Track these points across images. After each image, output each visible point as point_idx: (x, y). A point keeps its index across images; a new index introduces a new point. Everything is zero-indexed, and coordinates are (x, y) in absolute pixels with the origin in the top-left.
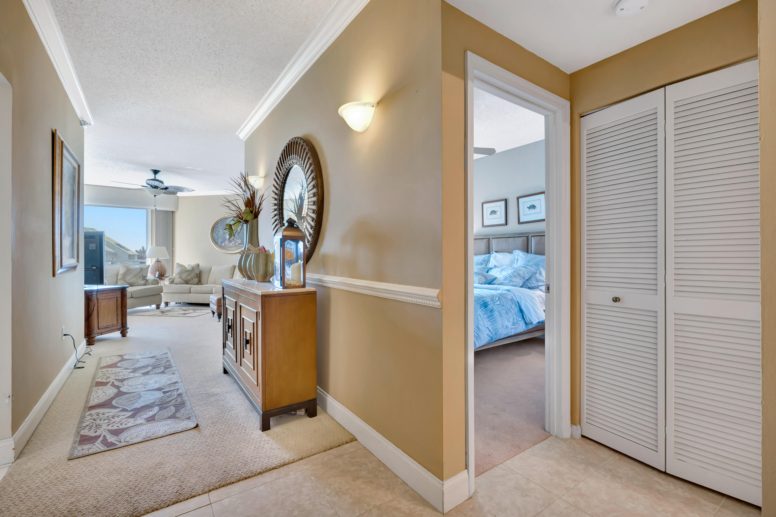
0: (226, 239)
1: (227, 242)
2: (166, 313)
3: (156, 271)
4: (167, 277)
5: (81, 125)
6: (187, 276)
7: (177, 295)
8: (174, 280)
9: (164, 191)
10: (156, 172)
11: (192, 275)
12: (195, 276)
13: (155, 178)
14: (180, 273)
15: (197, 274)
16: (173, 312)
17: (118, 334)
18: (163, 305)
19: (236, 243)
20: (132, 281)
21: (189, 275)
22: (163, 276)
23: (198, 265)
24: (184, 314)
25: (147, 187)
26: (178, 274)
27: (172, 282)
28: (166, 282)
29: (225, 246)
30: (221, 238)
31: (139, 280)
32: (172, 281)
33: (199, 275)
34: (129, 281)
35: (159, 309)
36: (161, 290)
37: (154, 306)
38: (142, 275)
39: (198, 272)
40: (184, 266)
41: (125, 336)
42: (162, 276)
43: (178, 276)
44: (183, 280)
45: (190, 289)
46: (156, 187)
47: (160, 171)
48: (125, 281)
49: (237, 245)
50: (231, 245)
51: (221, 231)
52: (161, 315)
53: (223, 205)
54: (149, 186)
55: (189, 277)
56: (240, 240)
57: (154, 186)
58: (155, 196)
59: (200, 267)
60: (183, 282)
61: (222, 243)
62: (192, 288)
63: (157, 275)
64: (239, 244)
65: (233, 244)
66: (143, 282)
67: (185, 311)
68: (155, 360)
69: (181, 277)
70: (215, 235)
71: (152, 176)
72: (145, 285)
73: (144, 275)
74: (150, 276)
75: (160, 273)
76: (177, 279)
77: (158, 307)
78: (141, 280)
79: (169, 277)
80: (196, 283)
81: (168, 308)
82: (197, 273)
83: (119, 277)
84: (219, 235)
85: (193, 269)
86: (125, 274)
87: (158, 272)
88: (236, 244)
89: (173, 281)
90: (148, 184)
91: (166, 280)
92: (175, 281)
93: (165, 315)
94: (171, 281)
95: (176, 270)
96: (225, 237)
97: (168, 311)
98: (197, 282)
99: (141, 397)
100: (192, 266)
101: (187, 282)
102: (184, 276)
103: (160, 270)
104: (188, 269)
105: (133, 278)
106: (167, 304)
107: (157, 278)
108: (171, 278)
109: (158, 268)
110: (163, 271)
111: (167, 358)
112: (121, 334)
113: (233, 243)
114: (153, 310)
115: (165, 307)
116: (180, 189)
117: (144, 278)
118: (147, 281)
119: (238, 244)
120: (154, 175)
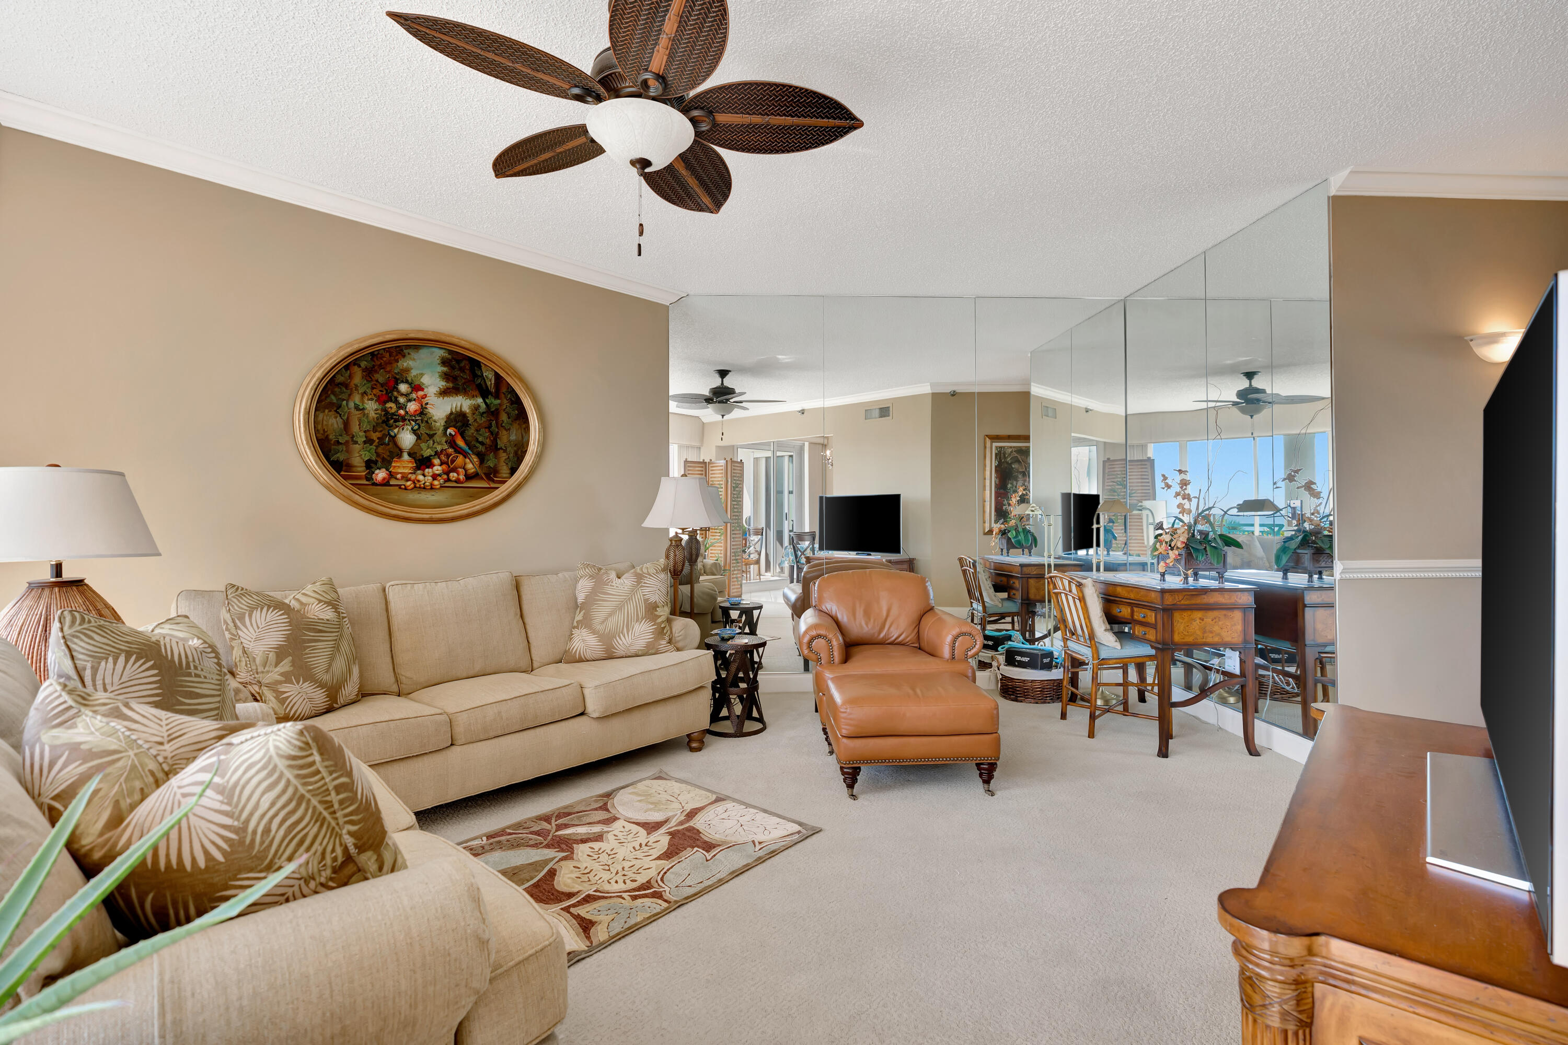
0: (401, 451)
1: (404, 465)
19: (454, 470)
29: (393, 482)
30: (369, 441)
49: (458, 481)
50: (422, 479)
56: (475, 459)
61: (370, 465)
64: (469, 477)
65: (435, 477)
84: (356, 428)
88: (453, 475)
96: (393, 438)
113: (438, 469)
119: (462, 477)
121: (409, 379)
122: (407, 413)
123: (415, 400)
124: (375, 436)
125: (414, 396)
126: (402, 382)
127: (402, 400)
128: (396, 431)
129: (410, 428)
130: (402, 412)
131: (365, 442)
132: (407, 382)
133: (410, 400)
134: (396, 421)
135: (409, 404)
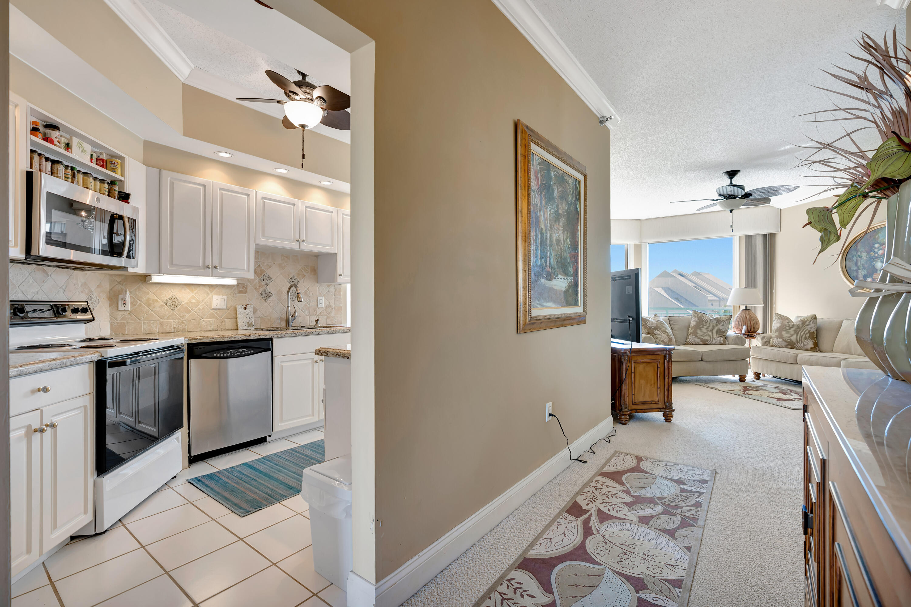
0: (877, 270)
2: (750, 392)
3: (742, 325)
4: (759, 334)
5: (601, 122)
6: (792, 335)
7: (774, 365)
8: (770, 339)
9: (745, 201)
10: (732, 174)
11: (802, 333)
12: (808, 336)
13: (731, 182)
14: (781, 330)
15: (811, 334)
16: (762, 392)
17: (659, 416)
18: (750, 376)
20: (705, 337)
21: (797, 333)
22: (754, 332)
23: (815, 318)
24: (779, 400)
25: (720, 200)
26: (777, 330)
27: (767, 343)
28: (757, 342)
30: (864, 268)
31: (715, 337)
32: (766, 340)
33: (815, 334)
34: (702, 337)
35: (744, 381)
36: (746, 353)
37: (737, 377)
38: (720, 330)
39: (814, 330)
40: (788, 319)
41: (670, 422)
42: (751, 333)
43: (777, 334)
44: (785, 341)
45: (797, 357)
46: (732, 197)
47: (739, 171)
48: (696, 336)
51: (864, 255)
52: (741, 393)
53: (806, 162)
54: (721, 198)
55: (795, 338)
57: (727, 196)
58: (731, 211)
59: (818, 320)
60: (785, 344)
61: (865, 277)
62: (799, 356)
63: (743, 331)
66: (720, 340)
67: (784, 394)
68: (678, 491)
69: (781, 336)
70: (850, 264)
71: (727, 181)
72: (724, 344)
73: (723, 330)
74: (732, 332)
75: (749, 328)
76: (775, 339)
77: (742, 379)
78: (717, 336)
79: (763, 335)
80: (809, 347)
81: (758, 383)
82: (812, 331)
83: (690, 331)
84: (859, 264)
85: (804, 323)
86: (697, 327)
87: (745, 327)
89: (769, 342)
90: (720, 195)
91: (757, 339)
92: (771, 342)
93: (747, 396)
94: (764, 340)
95: (776, 324)
96: (874, 266)
97: (756, 388)
98: (812, 346)
99: (597, 586)
100: (802, 318)
101: (792, 346)
102: (787, 334)
103: (748, 322)
104: (795, 324)
105: (706, 333)
106: (757, 376)
107: (744, 334)
108: (764, 337)
109: (746, 320)
110: (752, 325)
111: (699, 496)
112: (663, 416)
114: (733, 382)
115: (753, 381)
116: (774, 191)
117: (723, 334)
118: (726, 338)
120: (729, 180)
121: (879, 241)
122: (878, 255)
123: (882, 249)
124: (866, 266)
125: (881, 247)
126: (876, 243)
127: (876, 250)
128: (874, 263)
129: (880, 260)
130: (876, 255)
131: (863, 269)
132: (878, 243)
133: (879, 250)
134: (874, 259)
135: (879, 251)
